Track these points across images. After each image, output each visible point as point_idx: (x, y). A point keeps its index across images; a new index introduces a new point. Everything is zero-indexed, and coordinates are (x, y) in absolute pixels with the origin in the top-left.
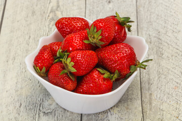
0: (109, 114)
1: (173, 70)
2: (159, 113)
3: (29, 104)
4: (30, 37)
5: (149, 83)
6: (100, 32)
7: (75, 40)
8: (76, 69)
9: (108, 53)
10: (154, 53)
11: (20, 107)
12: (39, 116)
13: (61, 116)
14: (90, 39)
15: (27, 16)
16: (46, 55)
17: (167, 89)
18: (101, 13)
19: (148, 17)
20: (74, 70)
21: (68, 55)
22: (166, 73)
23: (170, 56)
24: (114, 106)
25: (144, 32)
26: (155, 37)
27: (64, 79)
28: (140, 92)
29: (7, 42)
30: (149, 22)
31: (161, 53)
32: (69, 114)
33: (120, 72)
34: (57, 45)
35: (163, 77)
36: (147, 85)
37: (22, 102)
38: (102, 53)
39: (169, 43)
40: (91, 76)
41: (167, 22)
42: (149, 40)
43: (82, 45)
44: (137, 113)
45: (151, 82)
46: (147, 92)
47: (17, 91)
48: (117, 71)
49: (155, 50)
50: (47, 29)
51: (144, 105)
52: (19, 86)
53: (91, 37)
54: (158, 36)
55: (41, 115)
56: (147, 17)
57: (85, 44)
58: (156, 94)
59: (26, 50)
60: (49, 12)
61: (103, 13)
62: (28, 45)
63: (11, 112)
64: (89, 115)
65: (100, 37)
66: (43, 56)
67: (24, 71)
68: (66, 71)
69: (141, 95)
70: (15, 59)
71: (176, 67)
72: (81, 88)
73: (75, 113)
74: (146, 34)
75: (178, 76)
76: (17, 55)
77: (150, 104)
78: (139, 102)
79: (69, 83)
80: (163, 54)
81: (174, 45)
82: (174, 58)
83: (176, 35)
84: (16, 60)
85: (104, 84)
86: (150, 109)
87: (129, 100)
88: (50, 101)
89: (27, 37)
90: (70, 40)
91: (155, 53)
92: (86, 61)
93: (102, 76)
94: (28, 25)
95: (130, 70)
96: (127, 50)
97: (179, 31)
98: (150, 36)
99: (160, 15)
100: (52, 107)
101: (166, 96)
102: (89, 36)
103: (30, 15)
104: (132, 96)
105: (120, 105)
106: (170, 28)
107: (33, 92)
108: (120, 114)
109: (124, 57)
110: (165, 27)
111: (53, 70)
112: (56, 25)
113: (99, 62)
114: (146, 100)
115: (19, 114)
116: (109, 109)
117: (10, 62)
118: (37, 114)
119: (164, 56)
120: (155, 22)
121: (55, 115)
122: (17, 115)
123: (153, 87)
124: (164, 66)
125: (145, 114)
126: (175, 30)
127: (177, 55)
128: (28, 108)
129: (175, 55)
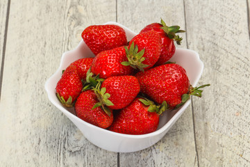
0: (154, 152)
1: (234, 89)
2: (217, 150)
3: (51, 140)
4: (45, 43)
5: (203, 109)
6: (142, 52)
7: (110, 61)
8: (113, 103)
9: (152, 78)
10: (208, 64)
11: (39, 144)
12: (64, 157)
13: (92, 156)
14: (129, 60)
15: (40, 13)
16: (72, 81)
17: (226, 116)
18: (137, 8)
19: (200, 13)
20: (110, 103)
21: (101, 83)
22: (224, 93)
23: (229, 69)
24: (160, 141)
25: (194, 35)
26: (209, 41)
27: (97, 114)
28: (192, 120)
29: (16, 52)
30: (200, 20)
31: (217, 65)
32: (102, 153)
33: (168, 103)
34: (84, 63)
35: (221, 98)
36: (201, 111)
37: (41, 137)
38: (145, 78)
39: (228, 49)
40: (131, 110)
41: (224, 19)
42: (202, 46)
43: (119, 69)
44: (189, 150)
45: (206, 107)
46: (201, 121)
47: (33, 121)
48: (165, 102)
49: (209, 60)
50: (68, 32)
51: (198, 139)
52: (36, 114)
53: (131, 57)
54: (213, 39)
55: (66, 154)
56: (198, 12)
57: (123, 66)
58: (213, 124)
59: (42, 63)
60: (68, 6)
61: (140, 8)
62: (44, 54)
63: (28, 150)
64: (128, 154)
65: (143, 59)
66: (69, 82)
67: (40, 92)
68: (99, 104)
69: (194, 124)
70: (28, 76)
71: (238, 84)
72: (119, 125)
73: (109, 152)
74: (197, 37)
75: (241, 98)
76: (30, 69)
77: (206, 137)
78: (192, 134)
79: (103, 120)
80: (220, 66)
81: (234, 52)
82: (234, 71)
83: (236, 37)
84: (29, 78)
85: (148, 120)
86: (206, 145)
87: (178, 132)
88: (77, 136)
89: (42, 44)
90: (103, 61)
91: (210, 64)
92: (125, 91)
93: (145, 109)
94: (41, 27)
95: (181, 100)
96: (177, 74)
97: (241, 33)
98: (202, 40)
99: (214, 9)
100: (81, 143)
101: (225, 126)
102: (128, 57)
103: (44, 11)
104: (182, 127)
105: (167, 139)
106: (228, 27)
107: (55, 123)
108: (167, 152)
109: (174, 84)
110: (221, 27)
111: (82, 101)
112: (82, 36)
113: (142, 90)
114: (200, 132)
115: (38, 154)
116: (153, 146)
117: (22, 80)
118: (61, 154)
119: (221, 68)
120: (209, 19)
121: (84, 155)
122: (36, 155)
123: (209, 114)
124: (221, 83)
125: (199, 151)
126: (235, 31)
127: (238, 66)
128: (49, 145)
129: (236, 66)
